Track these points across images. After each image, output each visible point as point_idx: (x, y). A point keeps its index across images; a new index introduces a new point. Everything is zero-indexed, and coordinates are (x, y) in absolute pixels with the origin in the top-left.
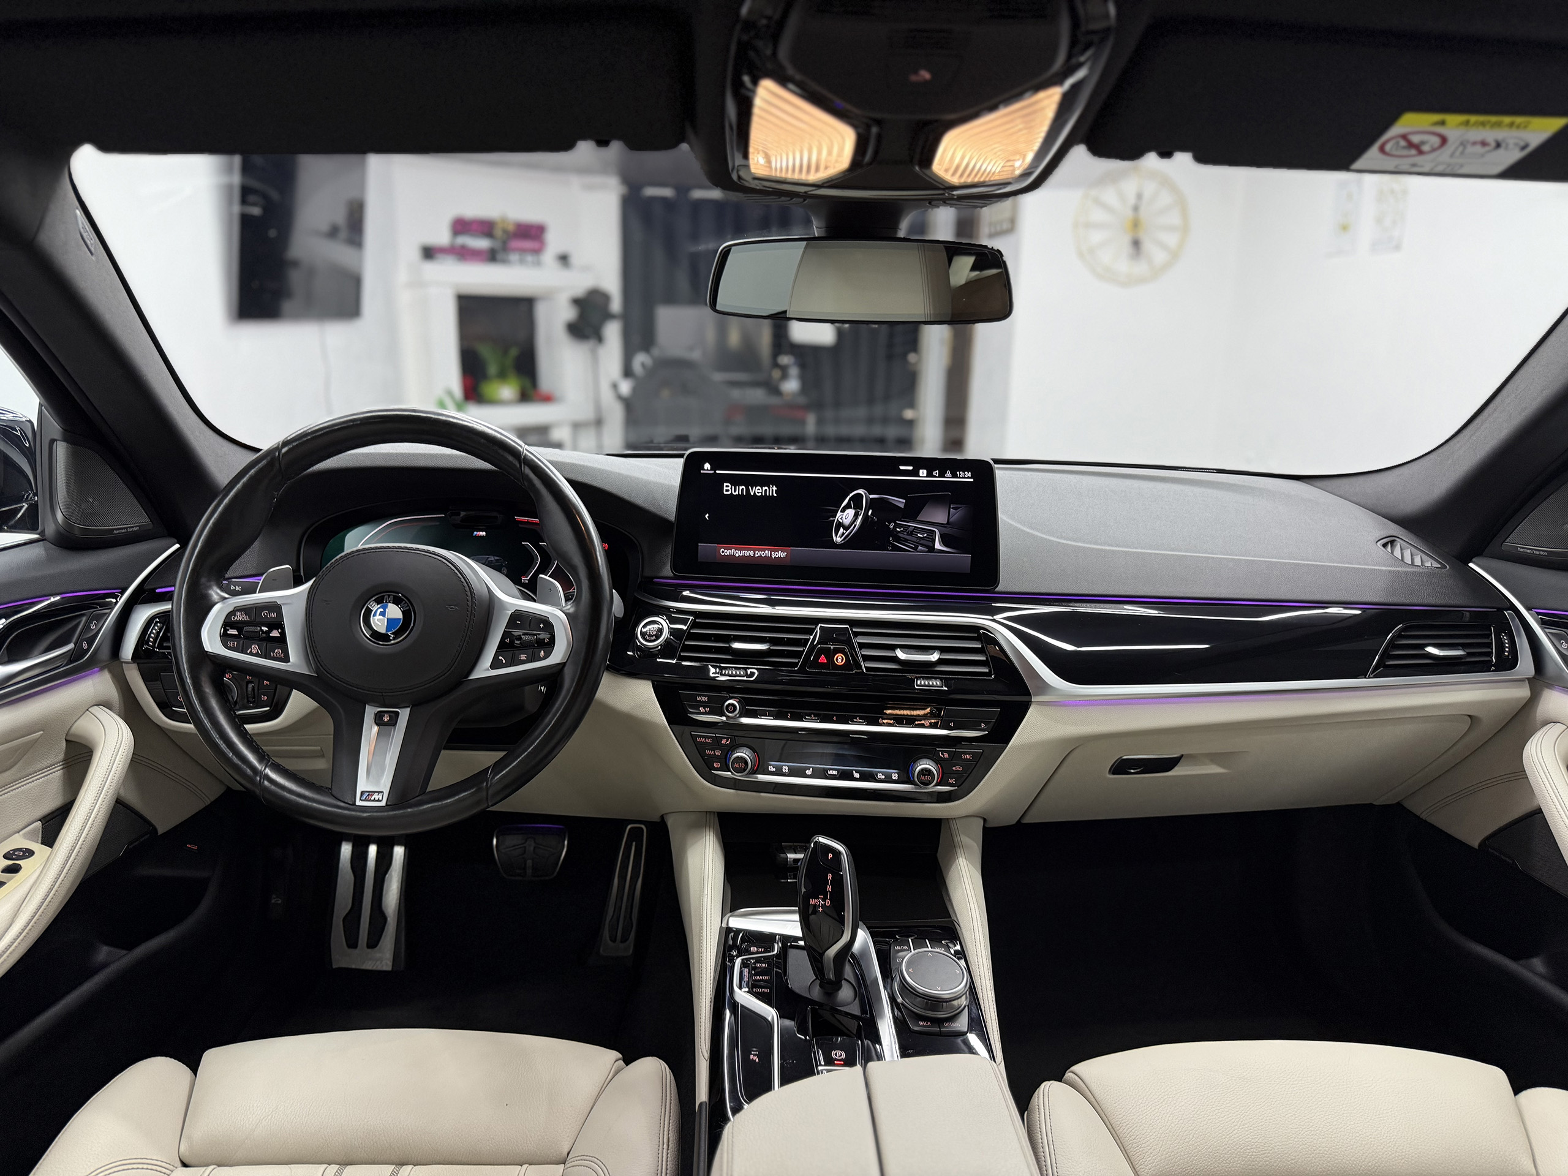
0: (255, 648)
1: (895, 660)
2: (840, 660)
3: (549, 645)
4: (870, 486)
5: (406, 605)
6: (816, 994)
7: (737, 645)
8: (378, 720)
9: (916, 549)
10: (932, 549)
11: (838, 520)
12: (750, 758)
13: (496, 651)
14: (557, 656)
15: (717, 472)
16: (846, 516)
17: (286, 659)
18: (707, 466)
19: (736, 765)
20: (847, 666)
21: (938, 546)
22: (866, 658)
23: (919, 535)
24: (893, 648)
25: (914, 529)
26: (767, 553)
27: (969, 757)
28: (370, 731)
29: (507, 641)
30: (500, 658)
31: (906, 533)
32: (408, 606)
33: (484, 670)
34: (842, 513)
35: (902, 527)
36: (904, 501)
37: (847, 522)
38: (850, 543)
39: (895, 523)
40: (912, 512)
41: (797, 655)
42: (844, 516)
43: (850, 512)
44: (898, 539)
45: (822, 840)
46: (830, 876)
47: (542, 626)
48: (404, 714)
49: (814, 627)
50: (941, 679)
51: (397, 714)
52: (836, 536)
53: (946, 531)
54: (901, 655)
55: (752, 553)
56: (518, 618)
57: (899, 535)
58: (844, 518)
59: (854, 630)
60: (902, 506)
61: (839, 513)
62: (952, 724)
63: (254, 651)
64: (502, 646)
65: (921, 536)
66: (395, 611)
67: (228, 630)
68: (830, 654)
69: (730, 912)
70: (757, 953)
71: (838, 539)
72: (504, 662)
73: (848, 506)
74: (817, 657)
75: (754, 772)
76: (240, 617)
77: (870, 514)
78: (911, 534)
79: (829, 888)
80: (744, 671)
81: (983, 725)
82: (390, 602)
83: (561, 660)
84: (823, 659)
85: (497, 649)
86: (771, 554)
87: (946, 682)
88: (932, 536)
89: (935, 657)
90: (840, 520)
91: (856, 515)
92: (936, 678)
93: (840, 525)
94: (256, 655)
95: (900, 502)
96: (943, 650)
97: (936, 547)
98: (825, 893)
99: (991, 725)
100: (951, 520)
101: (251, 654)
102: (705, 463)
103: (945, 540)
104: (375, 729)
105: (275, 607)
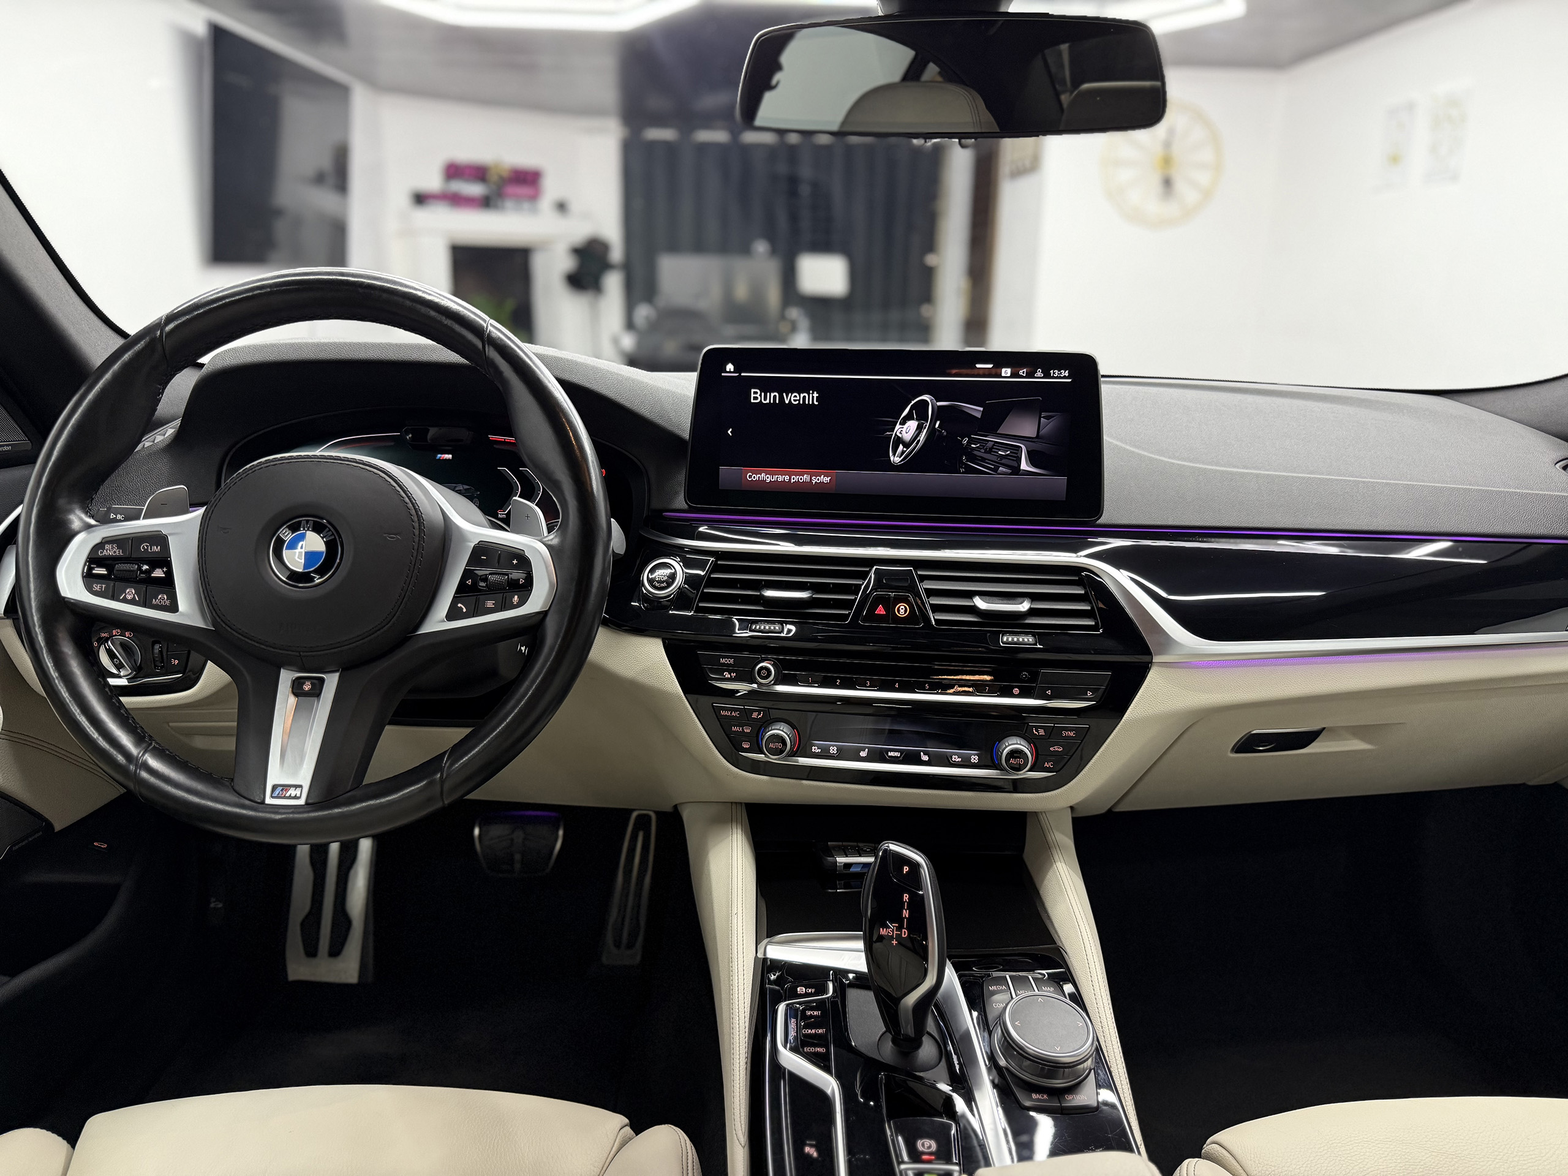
0: (130, 593)
1: (973, 610)
2: (902, 611)
3: (525, 588)
4: (938, 389)
5: (330, 533)
6: (887, 1052)
7: (770, 593)
8: (297, 688)
9: (995, 470)
10: (1016, 470)
11: (896, 434)
12: (788, 736)
13: (454, 597)
14: (537, 601)
15: (742, 374)
16: (907, 430)
17: (173, 608)
18: (730, 367)
19: (771, 745)
20: (911, 618)
21: (1024, 466)
22: (936, 608)
23: (1000, 452)
24: (970, 595)
25: (994, 445)
26: (806, 478)
27: (1071, 734)
28: (285, 703)
29: (469, 582)
30: (459, 605)
31: (983, 451)
32: (333, 534)
33: (438, 621)
34: (901, 426)
35: (979, 443)
36: (982, 409)
37: (907, 437)
38: (912, 464)
39: (970, 438)
40: (991, 423)
41: (848, 604)
42: (904, 430)
43: (912, 425)
44: (973, 458)
45: (894, 847)
46: (906, 897)
47: (515, 562)
48: (332, 681)
49: (868, 569)
50: (1034, 635)
51: (322, 681)
52: (894, 455)
53: (1035, 446)
54: (980, 603)
55: (787, 478)
56: (483, 552)
57: (975, 452)
58: (904, 432)
59: (919, 573)
60: (979, 415)
61: (898, 426)
62: (1049, 692)
63: (129, 597)
64: (462, 589)
65: (1003, 454)
66: (314, 542)
67: (93, 568)
68: (890, 604)
69: (767, 938)
70: (806, 995)
71: (896, 459)
72: (465, 610)
73: (909, 417)
74: (874, 607)
75: (794, 754)
76: (110, 551)
77: (937, 426)
78: (990, 451)
79: (906, 913)
80: (781, 626)
81: (1089, 694)
82: (308, 530)
83: (542, 608)
84: (880, 610)
85: (455, 594)
86: (811, 479)
87: (1040, 638)
88: (1017, 454)
89: (1025, 606)
90: (898, 434)
91: (920, 428)
92: (1027, 634)
93: (899, 441)
94: (132, 602)
95: (976, 410)
96: (1034, 597)
97: (1021, 468)
98: (898, 919)
99: (1100, 692)
100: (1042, 432)
101: (125, 601)
102: (728, 364)
103: (1033, 459)
104: (292, 700)
105: (160, 539)
